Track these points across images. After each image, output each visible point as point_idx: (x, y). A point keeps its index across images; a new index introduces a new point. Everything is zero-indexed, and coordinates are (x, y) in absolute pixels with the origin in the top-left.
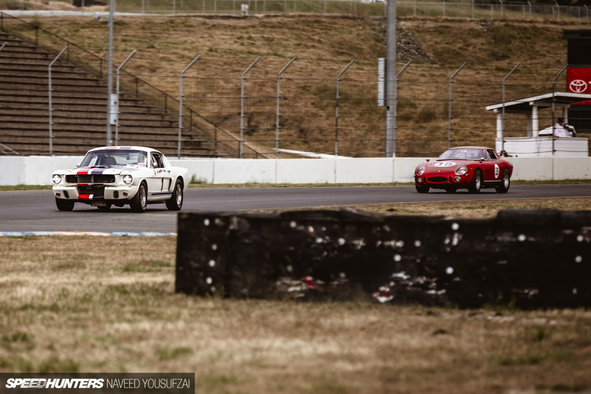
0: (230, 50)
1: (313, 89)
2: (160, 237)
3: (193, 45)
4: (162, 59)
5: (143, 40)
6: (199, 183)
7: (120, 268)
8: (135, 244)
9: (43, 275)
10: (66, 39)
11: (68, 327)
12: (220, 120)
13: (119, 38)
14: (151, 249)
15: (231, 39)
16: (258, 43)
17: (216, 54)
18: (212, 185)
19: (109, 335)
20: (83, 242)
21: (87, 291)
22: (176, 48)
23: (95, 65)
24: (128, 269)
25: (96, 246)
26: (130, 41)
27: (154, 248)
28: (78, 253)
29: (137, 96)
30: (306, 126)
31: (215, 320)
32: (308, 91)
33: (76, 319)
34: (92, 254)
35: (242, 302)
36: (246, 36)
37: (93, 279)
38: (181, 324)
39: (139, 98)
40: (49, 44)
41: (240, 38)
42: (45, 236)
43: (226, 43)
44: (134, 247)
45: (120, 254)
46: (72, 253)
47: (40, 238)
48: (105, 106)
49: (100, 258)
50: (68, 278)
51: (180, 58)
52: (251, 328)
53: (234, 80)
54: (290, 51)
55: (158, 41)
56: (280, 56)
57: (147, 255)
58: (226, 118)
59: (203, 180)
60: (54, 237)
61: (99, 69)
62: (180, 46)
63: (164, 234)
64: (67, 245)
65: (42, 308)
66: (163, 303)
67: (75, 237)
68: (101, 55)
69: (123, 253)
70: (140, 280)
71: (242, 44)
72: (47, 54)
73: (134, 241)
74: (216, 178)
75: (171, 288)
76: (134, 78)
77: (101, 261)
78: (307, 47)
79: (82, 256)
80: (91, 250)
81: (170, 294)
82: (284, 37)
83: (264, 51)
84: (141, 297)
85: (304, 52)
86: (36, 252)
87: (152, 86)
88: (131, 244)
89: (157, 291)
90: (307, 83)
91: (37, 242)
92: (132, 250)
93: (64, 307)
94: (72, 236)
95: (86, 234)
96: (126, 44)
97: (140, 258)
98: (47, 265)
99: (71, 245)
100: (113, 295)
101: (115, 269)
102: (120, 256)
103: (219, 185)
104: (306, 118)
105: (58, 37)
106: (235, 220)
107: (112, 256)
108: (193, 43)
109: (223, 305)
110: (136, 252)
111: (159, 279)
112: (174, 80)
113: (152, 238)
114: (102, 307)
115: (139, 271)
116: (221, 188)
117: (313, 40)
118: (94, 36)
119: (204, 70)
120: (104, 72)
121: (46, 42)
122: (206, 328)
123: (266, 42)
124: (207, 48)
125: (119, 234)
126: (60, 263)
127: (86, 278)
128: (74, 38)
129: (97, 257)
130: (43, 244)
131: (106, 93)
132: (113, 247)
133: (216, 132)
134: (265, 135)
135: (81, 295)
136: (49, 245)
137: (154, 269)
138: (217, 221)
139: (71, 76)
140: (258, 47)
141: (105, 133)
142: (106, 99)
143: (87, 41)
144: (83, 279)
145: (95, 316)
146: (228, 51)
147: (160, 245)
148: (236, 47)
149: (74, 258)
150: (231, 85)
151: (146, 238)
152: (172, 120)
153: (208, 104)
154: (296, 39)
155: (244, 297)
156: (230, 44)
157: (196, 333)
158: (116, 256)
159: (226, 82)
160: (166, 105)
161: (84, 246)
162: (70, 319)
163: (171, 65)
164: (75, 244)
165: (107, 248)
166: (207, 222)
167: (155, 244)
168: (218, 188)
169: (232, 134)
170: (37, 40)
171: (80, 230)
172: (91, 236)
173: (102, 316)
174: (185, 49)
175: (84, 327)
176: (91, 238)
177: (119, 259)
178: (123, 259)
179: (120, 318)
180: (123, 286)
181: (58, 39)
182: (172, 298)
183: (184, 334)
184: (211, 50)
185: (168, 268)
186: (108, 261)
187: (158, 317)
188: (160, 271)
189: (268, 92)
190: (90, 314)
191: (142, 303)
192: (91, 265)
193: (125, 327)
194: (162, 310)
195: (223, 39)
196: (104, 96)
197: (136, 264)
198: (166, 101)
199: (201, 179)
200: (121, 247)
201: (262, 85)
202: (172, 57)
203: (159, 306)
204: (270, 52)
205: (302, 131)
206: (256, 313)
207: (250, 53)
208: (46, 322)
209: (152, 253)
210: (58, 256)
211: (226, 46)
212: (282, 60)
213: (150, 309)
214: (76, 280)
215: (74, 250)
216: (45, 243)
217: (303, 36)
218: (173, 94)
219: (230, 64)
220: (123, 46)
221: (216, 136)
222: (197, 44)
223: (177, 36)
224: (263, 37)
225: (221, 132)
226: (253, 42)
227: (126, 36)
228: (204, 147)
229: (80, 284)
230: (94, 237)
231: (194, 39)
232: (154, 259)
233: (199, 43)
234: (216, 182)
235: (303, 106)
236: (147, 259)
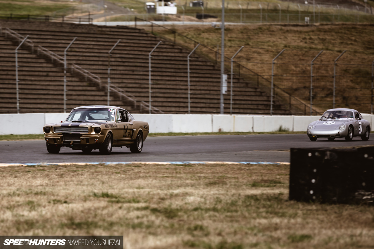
0: (298, 46)
1: (351, 71)
2: (271, 164)
3: (274, 43)
4: (254, 52)
5: (242, 40)
6: (284, 131)
7: (250, 185)
8: (256, 169)
9: (201, 189)
10: (193, 39)
11: (227, 221)
12: (292, 91)
13: (227, 39)
14: (267, 172)
15: (298, 39)
16: (316, 42)
17: (288, 49)
18: (293, 132)
19: (255, 227)
20: (222, 168)
21: (233, 198)
22: (263, 45)
23: (212, 56)
24: (255, 185)
25: (231, 170)
26: (234, 41)
27: (269, 172)
28: (221, 175)
29: (239, 75)
30: (347, 95)
31: (321, 217)
32: (348, 72)
33: (231, 217)
34: (229, 176)
35: (333, 205)
36: (308, 37)
37: (234, 191)
38: (299, 220)
39: (241, 77)
40: (181, 42)
41: (305, 39)
42: (197, 164)
43: (295, 42)
44: (255, 171)
45: (248, 175)
46: (217, 175)
47: (194, 165)
48: (219, 82)
49: (235, 178)
50: (218, 190)
51: (266, 51)
52: (344, 222)
53: (301, 66)
54: (337, 47)
55: (252, 41)
56: (330, 50)
57: (265, 176)
58: (296, 90)
59: (286, 129)
60: (203, 165)
61: (214, 58)
62: (266, 44)
63: (273, 163)
64: (212, 170)
65: (207, 210)
66: (284, 206)
67: (217, 165)
68: (215, 49)
69: (250, 175)
70: (265, 192)
71: (306, 43)
72: (181, 49)
73: (255, 167)
74: (295, 128)
75: (286, 197)
76: (237, 64)
77: (236, 180)
78: (347, 44)
79: (223, 177)
80: (228, 173)
81: (287, 201)
82: (333, 38)
83: (320, 47)
84: (268, 203)
85: (345, 47)
86: (193, 175)
87: (249, 70)
88: (253, 169)
89: (277, 198)
90: (347, 67)
91: (193, 168)
92: (255, 173)
93: (221, 209)
94: (214, 164)
95: (224, 163)
96: (231, 43)
97: (260, 178)
98: (202, 183)
99: (215, 170)
100: (251, 202)
101: (246, 185)
102: (247, 177)
103: (298, 132)
104: (347, 89)
105: (187, 38)
106: (328, 153)
107: (243, 177)
108: (274, 42)
109: (322, 207)
110: (257, 174)
111: (277, 191)
112: (262, 65)
113: (266, 165)
114: (245, 209)
115: (262, 186)
116: (300, 134)
117: (351, 40)
118: (211, 38)
119: (281, 59)
120: (218, 60)
121: (180, 41)
122: (316, 222)
123: (321, 41)
124: (283, 45)
125: (244, 163)
126: (210, 181)
127: (229, 191)
128: (198, 39)
129: (233, 178)
130: (197, 169)
131: (220, 74)
132: (242, 171)
133: (290, 99)
134: (321, 100)
135: (229, 201)
136: (201, 170)
137: (271, 185)
138: (317, 154)
139: (197, 63)
140: (316, 44)
141: (219, 99)
142: (220, 78)
143: (206, 41)
144: (227, 191)
145: (242, 214)
146: (297, 47)
147: (272, 170)
148: (302, 44)
149: (218, 178)
150: (298, 69)
151: (262, 166)
152: (261, 91)
153: (284, 81)
154: (340, 39)
155: (334, 203)
156: (298, 43)
157: (310, 225)
158: (245, 176)
159: (296, 67)
160: (258, 81)
161: (223, 170)
162: (227, 216)
163: (260, 56)
164: (218, 169)
165: (238, 171)
166: (310, 154)
167: (269, 169)
168: (298, 134)
169: (300, 100)
170: (175, 40)
171: (220, 161)
172: (227, 164)
173: (247, 214)
174: (269, 46)
175: (237, 221)
176: (227, 165)
177: (247, 179)
178: (250, 179)
179: (259, 216)
180: (256, 196)
181: (188, 39)
182: (288, 203)
183: (303, 226)
184: (286, 46)
185: (280, 184)
186: (241, 180)
187: (283, 215)
188: (275, 186)
189: (323, 73)
190: (239, 213)
191: (270, 206)
192: (230, 182)
193: (264, 221)
194: (285, 210)
195: (293, 39)
196: (218, 76)
197: (258, 182)
198: (258, 78)
199: (285, 129)
200: (247, 171)
201: (319, 68)
202: (260, 51)
203: (281, 208)
204: (324, 47)
205: (344, 98)
206: (345, 213)
207: (311, 48)
208: (212, 218)
209: (268, 175)
210: (207, 177)
211: (295, 44)
212: (331, 52)
213: (277, 210)
214: (223, 192)
215: (218, 173)
216: (198, 169)
217: (345, 37)
218: (261, 75)
219: (298, 56)
220: (229, 44)
221: (290, 101)
222: (276, 42)
223: (264, 37)
224: (319, 38)
225: (294, 99)
226: (313, 41)
227: (231, 37)
228: (283, 108)
229: (227, 195)
230: (229, 165)
231: (275, 40)
232: (270, 179)
233: (278, 41)
234: (295, 130)
235: (345, 82)
236: (266, 178)
